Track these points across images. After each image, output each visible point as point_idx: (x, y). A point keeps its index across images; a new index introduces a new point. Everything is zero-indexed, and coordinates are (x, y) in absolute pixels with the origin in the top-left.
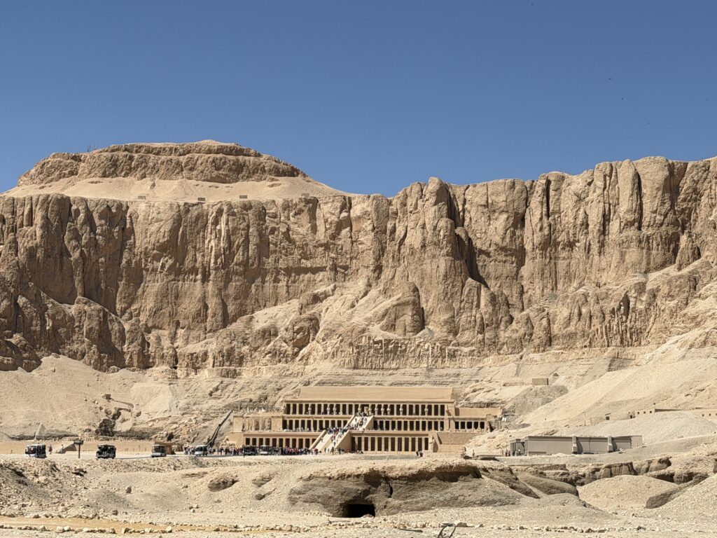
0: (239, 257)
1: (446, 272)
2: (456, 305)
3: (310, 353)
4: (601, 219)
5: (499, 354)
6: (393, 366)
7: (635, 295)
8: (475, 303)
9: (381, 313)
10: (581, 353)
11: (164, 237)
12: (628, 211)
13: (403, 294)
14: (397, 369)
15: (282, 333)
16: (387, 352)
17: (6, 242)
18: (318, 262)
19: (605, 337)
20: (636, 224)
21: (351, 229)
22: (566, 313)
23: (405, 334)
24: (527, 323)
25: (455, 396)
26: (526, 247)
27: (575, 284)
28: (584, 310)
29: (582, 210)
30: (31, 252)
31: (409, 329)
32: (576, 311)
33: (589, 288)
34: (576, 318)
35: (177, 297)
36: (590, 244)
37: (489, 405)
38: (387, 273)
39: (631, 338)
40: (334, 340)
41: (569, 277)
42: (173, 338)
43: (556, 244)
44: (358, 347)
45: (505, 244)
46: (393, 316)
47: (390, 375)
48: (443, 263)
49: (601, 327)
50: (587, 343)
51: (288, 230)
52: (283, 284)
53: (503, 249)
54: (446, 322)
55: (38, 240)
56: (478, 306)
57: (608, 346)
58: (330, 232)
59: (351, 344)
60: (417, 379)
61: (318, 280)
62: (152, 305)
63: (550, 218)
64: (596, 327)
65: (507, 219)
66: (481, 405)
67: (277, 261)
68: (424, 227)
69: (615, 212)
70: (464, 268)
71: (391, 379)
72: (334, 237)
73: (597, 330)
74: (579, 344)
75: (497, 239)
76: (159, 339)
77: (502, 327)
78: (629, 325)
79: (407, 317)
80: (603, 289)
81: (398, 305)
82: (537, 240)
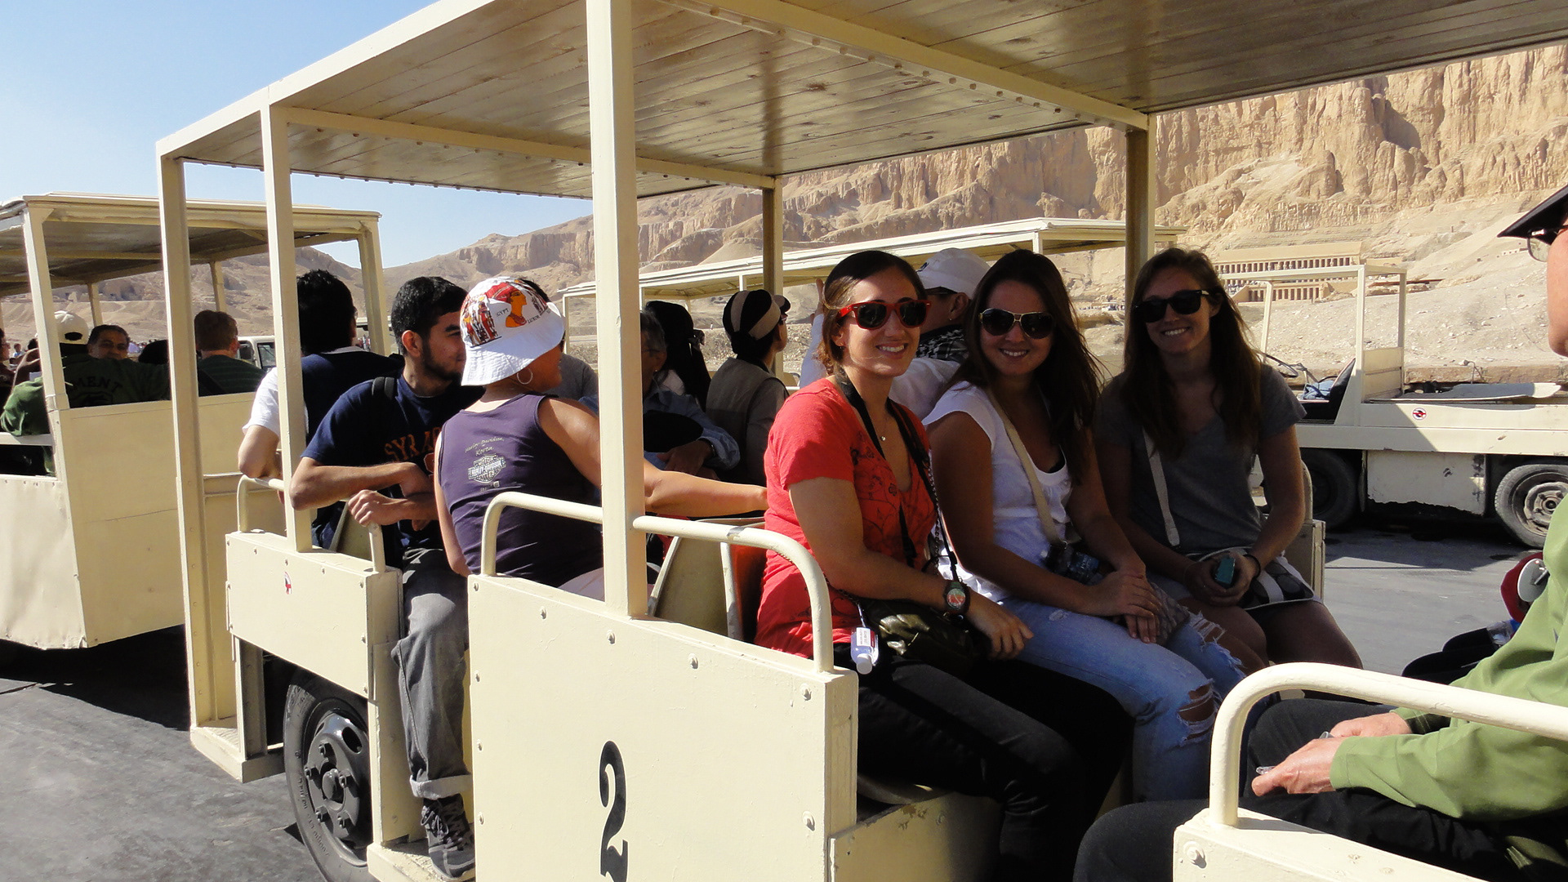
0: (1172, 145)
1: (1360, 138)
2: (1369, 167)
3: (1233, 222)
4: (1523, 68)
5: (1411, 208)
6: (1307, 226)
7: (1553, 139)
8: (1388, 164)
9: (1297, 181)
10: (1492, 199)
11: (1108, 135)
12: (1553, 56)
13: (1319, 162)
14: (1310, 229)
15: (1209, 206)
16: (1301, 214)
17: (983, 154)
18: (1244, 141)
19: (1517, 182)
20: (1561, 68)
21: (1275, 110)
22: (1479, 162)
23: (1319, 198)
24: (1440, 177)
25: (1363, 249)
26: (1444, 105)
27: (1493, 134)
28: (1498, 159)
29: (1504, 62)
30: (1002, 160)
31: (1322, 193)
32: (1491, 160)
33: (1509, 136)
34: (1489, 166)
36: (1511, 94)
37: (1393, 255)
38: (1307, 144)
39: (1546, 180)
40: (1254, 208)
41: (1489, 126)
43: (1476, 99)
44: (1273, 213)
45: (1422, 104)
46: (1308, 183)
47: (1304, 234)
48: (1357, 129)
49: (1514, 174)
50: (1499, 190)
51: (1217, 116)
52: (1212, 163)
53: (1422, 109)
54: (1359, 183)
55: (1006, 150)
56: (1392, 165)
57: (1521, 190)
58: (1254, 114)
59: (1268, 211)
60: (1329, 236)
61: (1244, 157)
62: (1100, 193)
63: (1471, 74)
64: (1509, 174)
65: (1426, 79)
66: (1386, 255)
67: (1207, 144)
68: (1341, 98)
69: (1539, 59)
70: (1380, 131)
71: (1305, 238)
72: (1258, 117)
73: (1510, 177)
74: (1489, 193)
75: (1415, 101)
77: (1415, 183)
78: (1544, 169)
79: (1322, 182)
80: (1522, 135)
81: (1314, 172)
82: (1456, 95)
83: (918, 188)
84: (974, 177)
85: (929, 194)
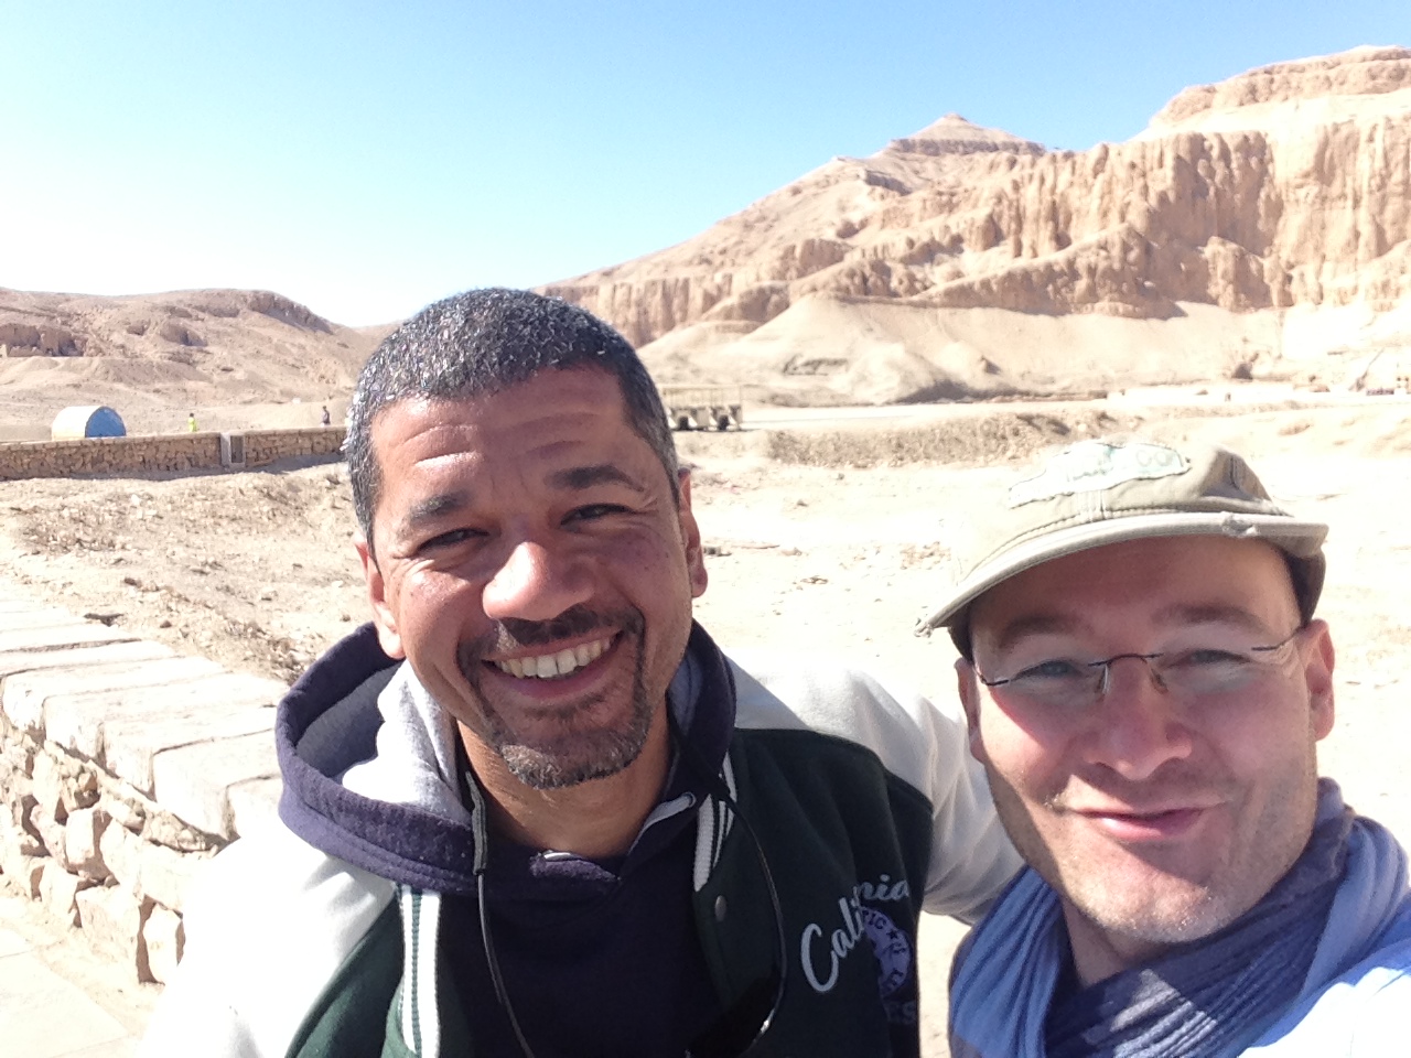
0: (1397, 176)
11: (1308, 163)
30: (1163, 197)
35: (1323, 227)
42: (1319, 273)
55: (1169, 182)
76: (1302, 275)
83: (1046, 231)
84: (1123, 218)
85: (1061, 241)
